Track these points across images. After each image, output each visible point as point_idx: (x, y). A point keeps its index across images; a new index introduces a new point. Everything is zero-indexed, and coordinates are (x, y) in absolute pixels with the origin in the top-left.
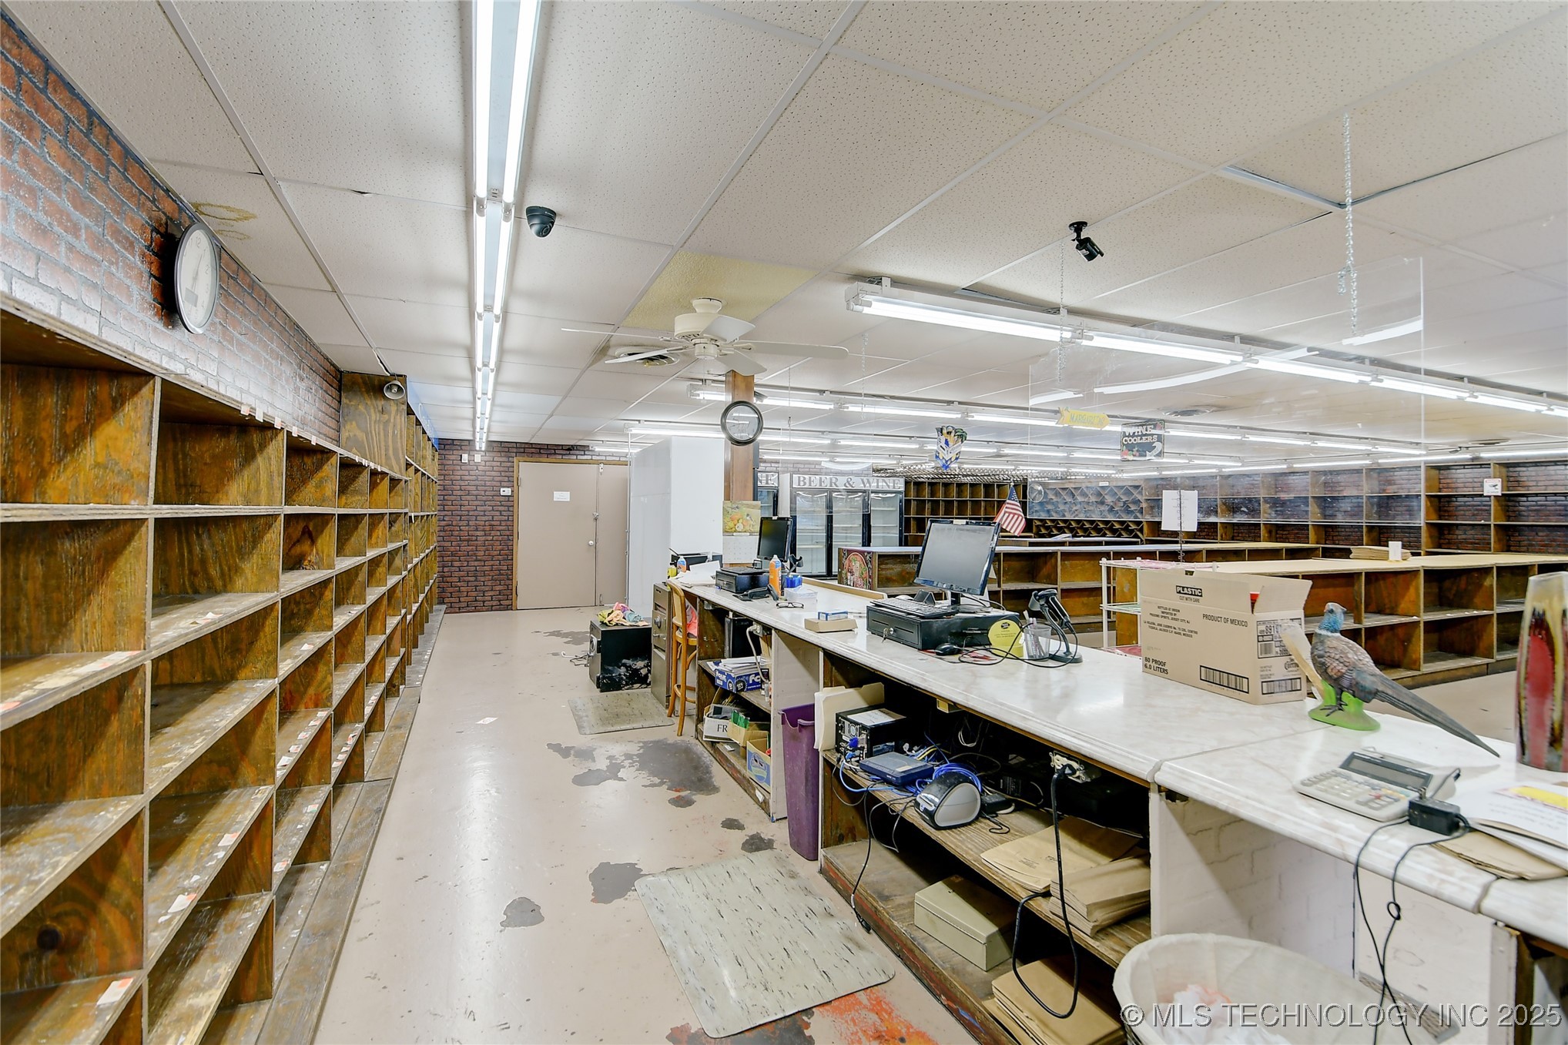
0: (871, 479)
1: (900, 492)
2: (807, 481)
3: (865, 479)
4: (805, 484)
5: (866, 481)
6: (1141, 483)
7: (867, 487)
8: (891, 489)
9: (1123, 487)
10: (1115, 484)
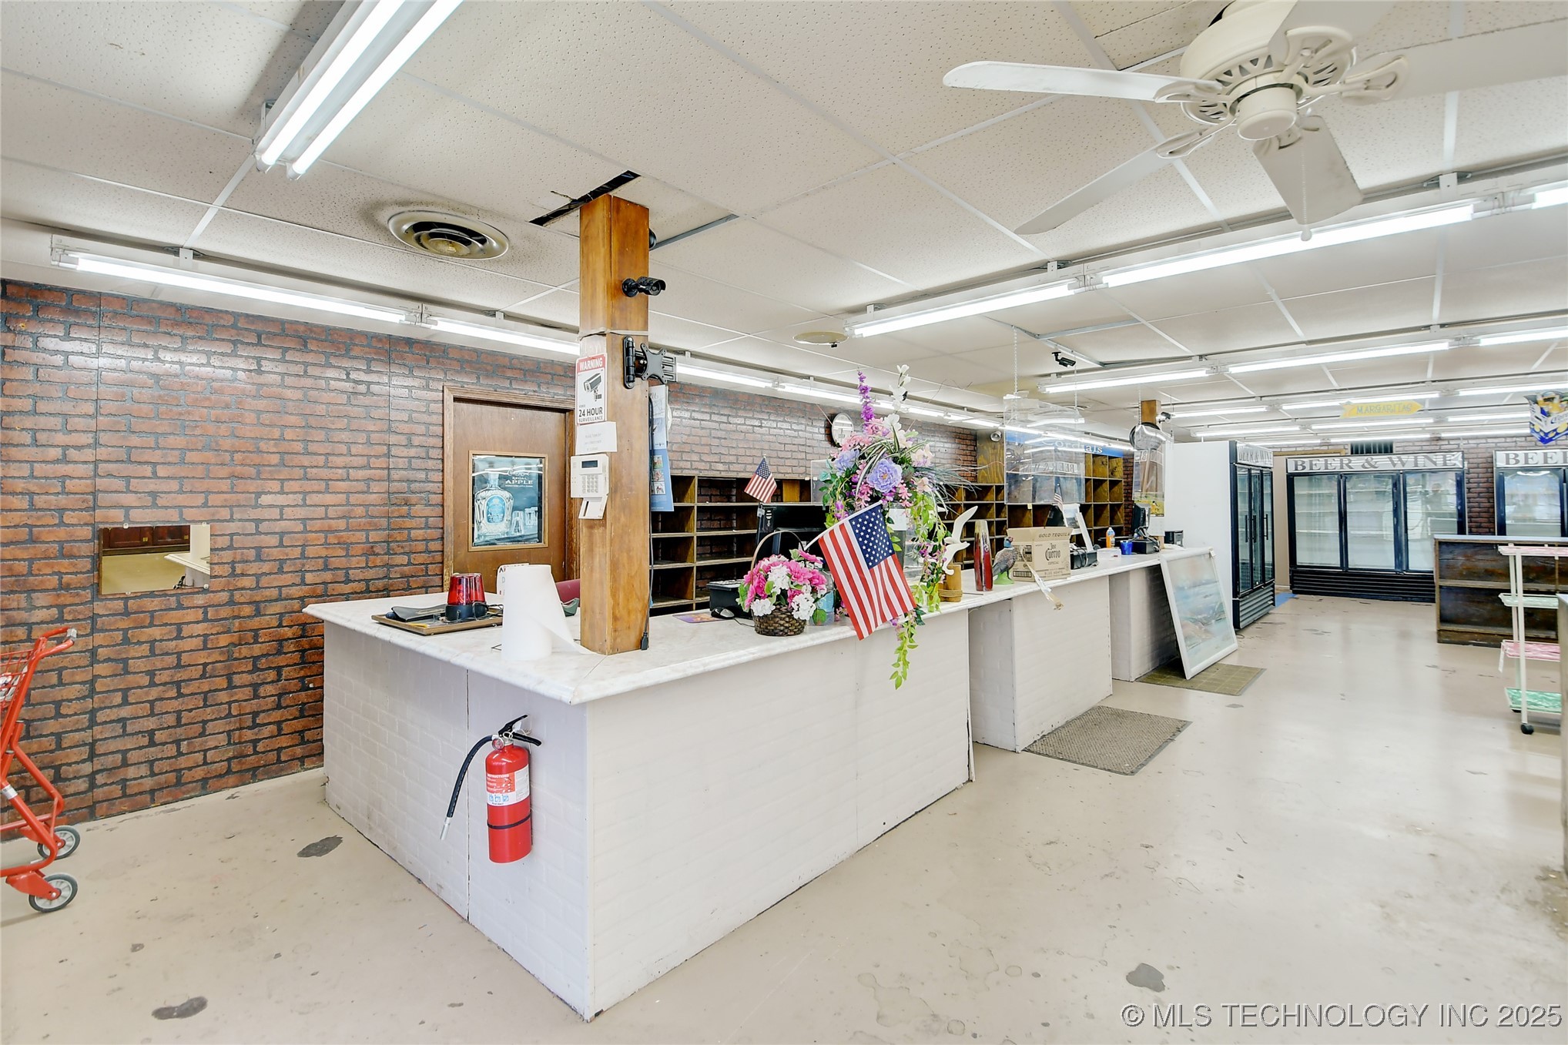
4: (1304, 468)
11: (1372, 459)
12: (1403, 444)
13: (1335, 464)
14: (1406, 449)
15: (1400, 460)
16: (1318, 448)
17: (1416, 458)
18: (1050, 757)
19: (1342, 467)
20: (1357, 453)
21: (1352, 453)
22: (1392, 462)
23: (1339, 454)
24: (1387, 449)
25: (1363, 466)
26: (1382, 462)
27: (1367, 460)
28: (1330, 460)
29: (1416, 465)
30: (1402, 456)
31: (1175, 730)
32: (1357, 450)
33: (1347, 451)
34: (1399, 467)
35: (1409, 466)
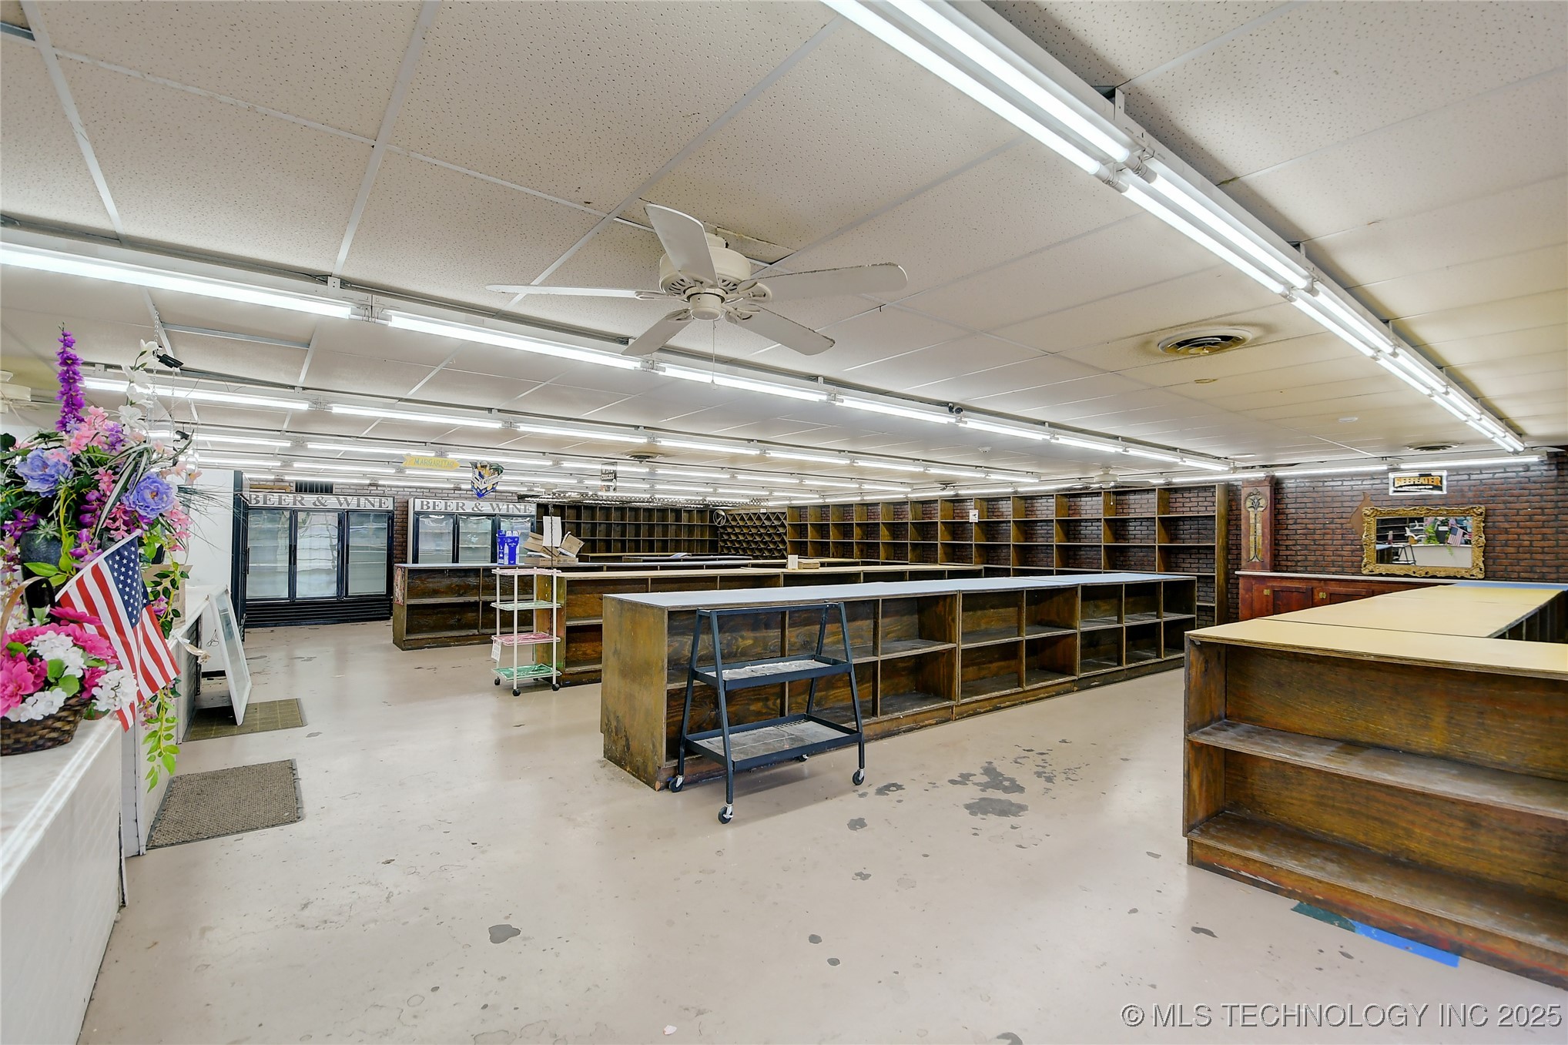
0: (500, 504)
1: (532, 516)
2: (431, 505)
3: (494, 504)
4: (429, 508)
5: (495, 506)
6: (786, 510)
7: (497, 512)
8: (522, 513)
9: (775, 513)
10: (770, 511)
11: (323, 498)
12: (341, 486)
13: (289, 500)
14: (343, 491)
15: (346, 500)
16: (264, 483)
17: (359, 500)
18: (189, 842)
19: (295, 504)
20: (301, 491)
21: (296, 491)
22: (339, 501)
23: (284, 491)
24: (327, 489)
25: (314, 504)
26: (331, 501)
27: (318, 498)
28: (284, 496)
29: (358, 506)
30: (348, 497)
31: (289, 771)
32: (302, 488)
33: (292, 488)
34: (345, 506)
35: (353, 506)
